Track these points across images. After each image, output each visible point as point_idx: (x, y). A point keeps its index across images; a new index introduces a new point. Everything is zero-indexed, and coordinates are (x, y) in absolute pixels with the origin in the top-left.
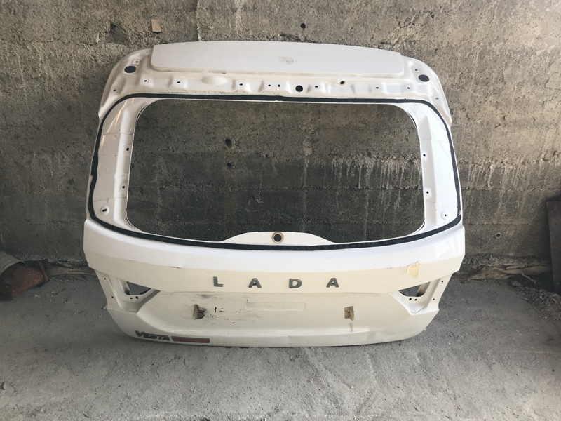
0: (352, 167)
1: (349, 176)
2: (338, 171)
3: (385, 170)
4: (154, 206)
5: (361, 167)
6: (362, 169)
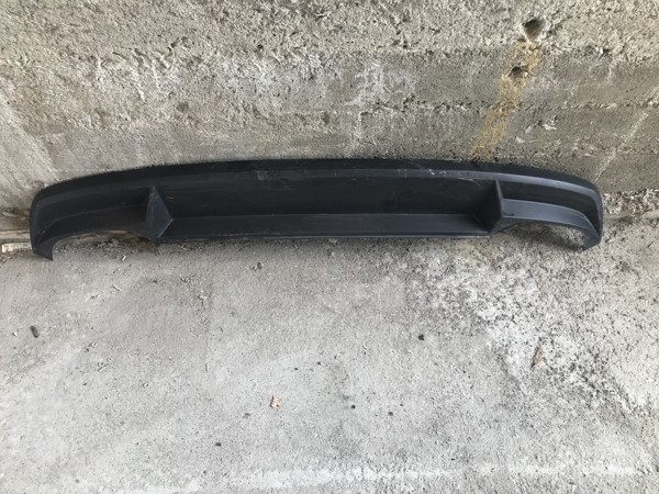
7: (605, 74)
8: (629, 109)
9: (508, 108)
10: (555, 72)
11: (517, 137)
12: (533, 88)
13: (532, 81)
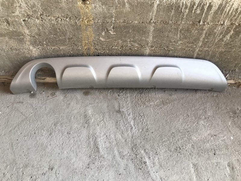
0: (199, 4)
1: (195, 12)
2: (186, 8)
3: (229, 8)
4: (23, 35)
5: (208, 5)
6: (209, 6)
7: (124, 4)
8: (143, 24)
9: (89, 21)
10: (101, 2)
11: (100, 37)
12: (95, 10)
13: (93, 6)
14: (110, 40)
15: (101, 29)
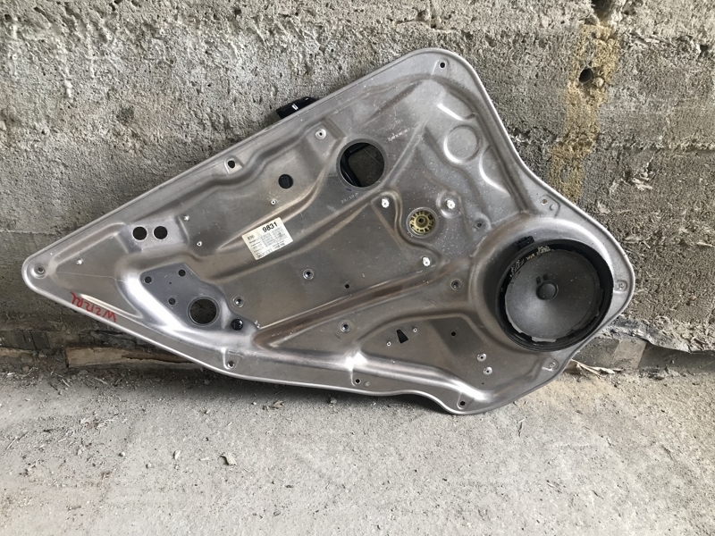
9: (581, 145)
10: (641, 80)
11: (598, 202)
12: (612, 108)
13: (610, 95)
14: (627, 211)
15: (610, 171)
